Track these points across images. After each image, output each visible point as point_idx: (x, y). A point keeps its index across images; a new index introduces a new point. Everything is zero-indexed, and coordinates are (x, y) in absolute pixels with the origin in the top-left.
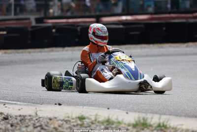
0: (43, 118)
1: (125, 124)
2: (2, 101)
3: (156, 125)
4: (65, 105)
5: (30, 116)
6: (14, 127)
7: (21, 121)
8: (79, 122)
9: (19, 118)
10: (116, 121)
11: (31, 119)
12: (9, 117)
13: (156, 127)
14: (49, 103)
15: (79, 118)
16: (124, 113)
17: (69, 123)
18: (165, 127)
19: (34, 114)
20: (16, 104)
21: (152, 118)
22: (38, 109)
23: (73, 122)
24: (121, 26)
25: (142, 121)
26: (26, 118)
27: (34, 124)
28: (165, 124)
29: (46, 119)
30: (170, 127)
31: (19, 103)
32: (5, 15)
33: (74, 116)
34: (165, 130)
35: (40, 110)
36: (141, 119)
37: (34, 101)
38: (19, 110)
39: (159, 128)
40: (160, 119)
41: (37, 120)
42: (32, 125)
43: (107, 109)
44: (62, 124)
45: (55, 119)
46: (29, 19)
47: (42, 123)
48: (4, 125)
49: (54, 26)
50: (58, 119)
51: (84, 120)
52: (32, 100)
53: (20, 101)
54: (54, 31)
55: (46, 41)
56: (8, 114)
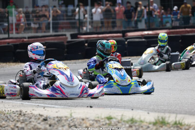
0: (77, 119)
1: (147, 123)
2: (42, 105)
3: (173, 123)
4: (95, 107)
5: (66, 117)
6: (51, 127)
7: (57, 121)
8: (107, 122)
9: (56, 119)
10: (139, 120)
11: (67, 120)
12: (48, 119)
13: (173, 125)
14: (82, 106)
15: (107, 118)
16: (146, 113)
17: (98, 122)
18: (181, 124)
19: (69, 116)
20: (54, 107)
21: (169, 117)
22: (72, 111)
23: (102, 122)
24: (143, 40)
25: (161, 120)
26: (62, 119)
27: (69, 124)
28: (181, 122)
29: (80, 119)
30: (185, 124)
31: (57, 106)
32: (45, 32)
33: (103, 117)
34: (181, 127)
35: (74, 112)
36: (160, 118)
37: (69, 105)
38: (57, 112)
39: (175, 126)
40: (176, 118)
41: (71, 120)
42: (67, 125)
43: (131, 110)
44: (93, 124)
45: (87, 120)
46: (65, 35)
47: (76, 123)
48: (44, 126)
49: (86, 41)
50: (89, 119)
51: (112, 120)
52: (68, 104)
55: (80, 54)
56: (47, 116)
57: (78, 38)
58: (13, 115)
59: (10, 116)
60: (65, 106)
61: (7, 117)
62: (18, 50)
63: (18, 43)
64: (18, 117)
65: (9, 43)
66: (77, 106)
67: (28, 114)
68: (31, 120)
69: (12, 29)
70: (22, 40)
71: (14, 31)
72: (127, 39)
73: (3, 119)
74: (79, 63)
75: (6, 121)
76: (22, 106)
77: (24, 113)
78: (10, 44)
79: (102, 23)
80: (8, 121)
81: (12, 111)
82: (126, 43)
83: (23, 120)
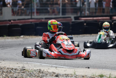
0: (79, 76)
2: (55, 66)
4: (91, 68)
5: (71, 74)
12: (59, 75)
14: (82, 67)
15: (100, 76)
19: (73, 73)
22: (76, 70)
26: (69, 75)
29: (81, 76)
31: (64, 67)
33: (97, 75)
35: (77, 71)
38: (65, 71)
41: (75, 77)
45: (86, 77)
46: (70, 17)
49: (85, 21)
50: (87, 76)
51: (103, 77)
52: (72, 65)
53: (65, 66)
54: (85, 24)
55: (81, 30)
56: (58, 73)
57: (79, 20)
58: (35, 72)
59: (33, 73)
60: (70, 67)
61: (31, 74)
62: (38, 27)
63: (38, 22)
64: (38, 73)
65: (31, 22)
66: (78, 67)
67: (45, 72)
68: (47, 76)
69: (34, 13)
70: (40, 20)
71: (35, 14)
72: (113, 21)
73: (28, 75)
74: (80, 37)
75: (30, 76)
76: (41, 66)
77: (43, 71)
78: (33, 23)
79: (96, 9)
80: (31, 76)
81: (34, 70)
82: (113, 24)
83: (41, 76)
